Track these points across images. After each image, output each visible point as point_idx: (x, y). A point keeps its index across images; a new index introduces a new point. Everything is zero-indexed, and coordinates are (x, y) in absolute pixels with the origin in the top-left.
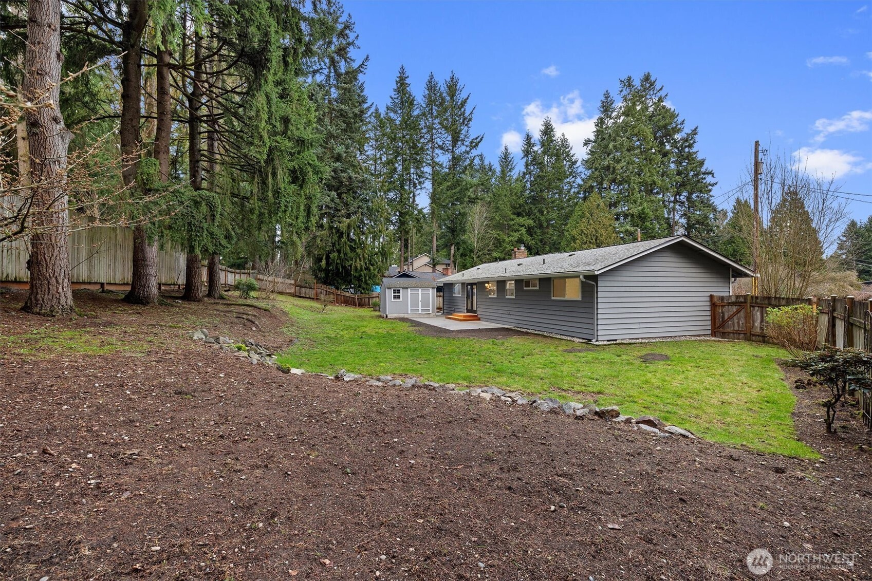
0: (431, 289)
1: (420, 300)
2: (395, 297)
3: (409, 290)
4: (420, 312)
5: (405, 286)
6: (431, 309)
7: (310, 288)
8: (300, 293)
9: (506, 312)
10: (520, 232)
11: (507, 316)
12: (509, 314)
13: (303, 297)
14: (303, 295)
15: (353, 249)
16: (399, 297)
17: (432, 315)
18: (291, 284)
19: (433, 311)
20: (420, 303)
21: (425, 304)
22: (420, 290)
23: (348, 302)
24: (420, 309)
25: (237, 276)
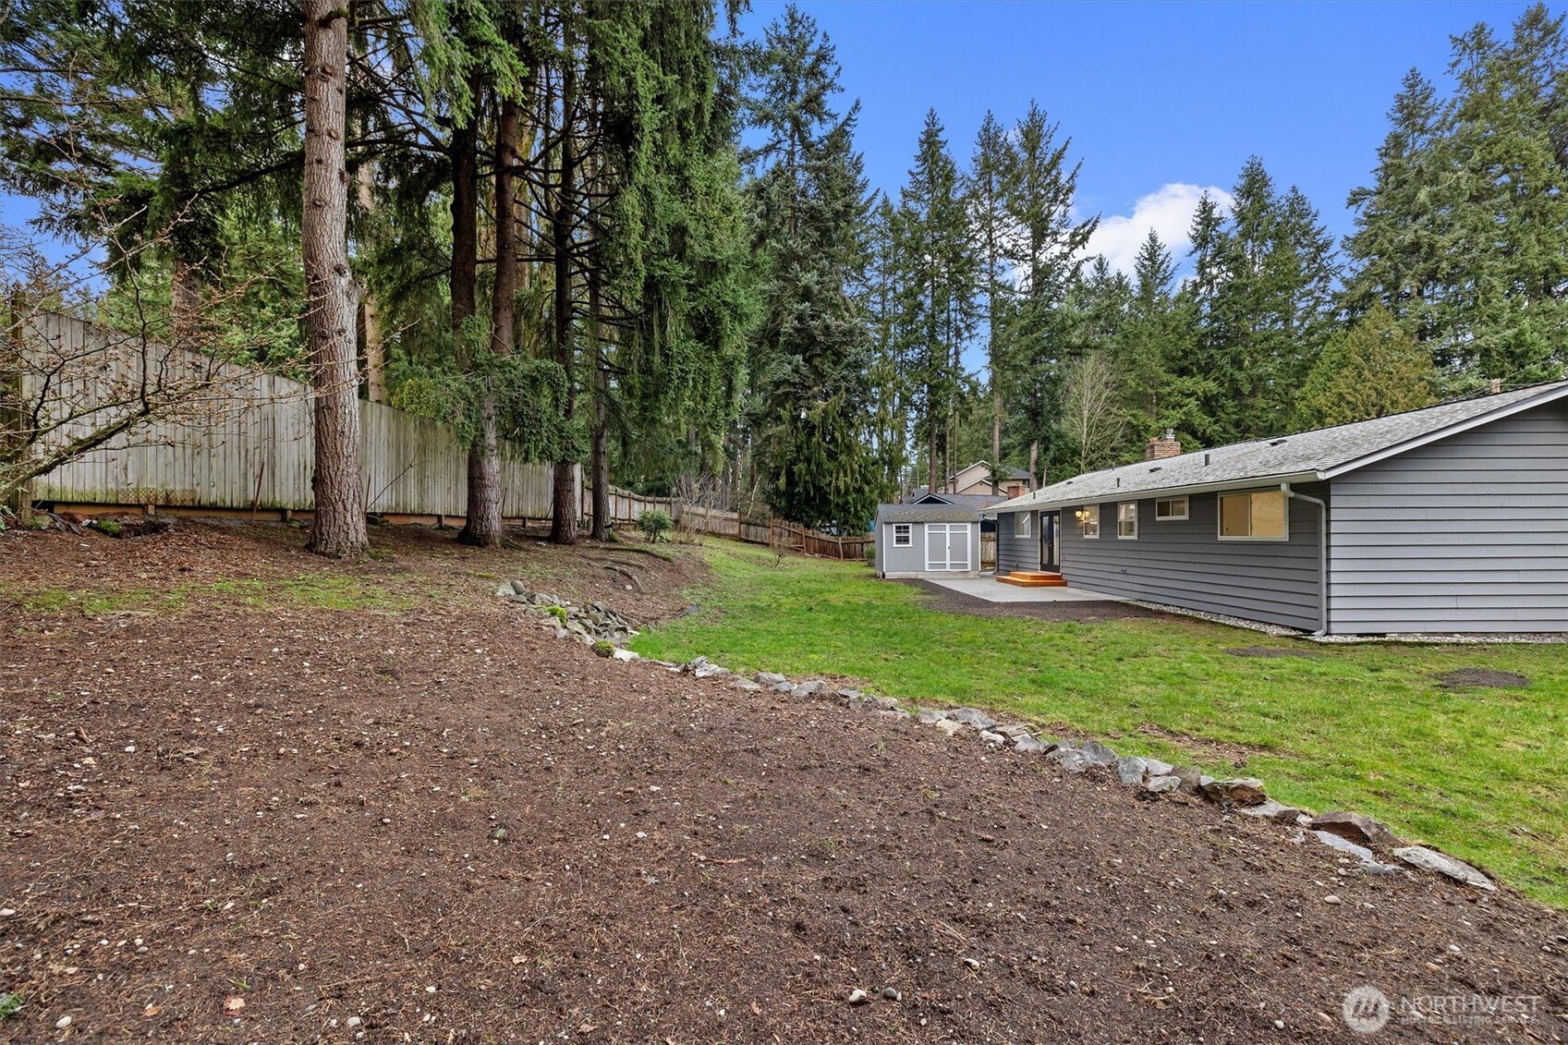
0: (969, 525)
1: (948, 545)
2: (899, 540)
3: (926, 526)
4: (948, 569)
5: (918, 519)
6: (969, 562)
7: (764, 526)
8: (747, 535)
9: (1118, 570)
10: (1185, 409)
11: (1121, 577)
12: (1124, 573)
13: (753, 542)
14: (752, 538)
15: (832, 456)
16: (906, 540)
17: (972, 575)
18: (732, 520)
19: (974, 568)
20: (948, 551)
21: (959, 552)
22: (948, 526)
23: (826, 551)
24: (948, 562)
25: (649, 507)
